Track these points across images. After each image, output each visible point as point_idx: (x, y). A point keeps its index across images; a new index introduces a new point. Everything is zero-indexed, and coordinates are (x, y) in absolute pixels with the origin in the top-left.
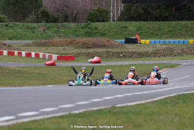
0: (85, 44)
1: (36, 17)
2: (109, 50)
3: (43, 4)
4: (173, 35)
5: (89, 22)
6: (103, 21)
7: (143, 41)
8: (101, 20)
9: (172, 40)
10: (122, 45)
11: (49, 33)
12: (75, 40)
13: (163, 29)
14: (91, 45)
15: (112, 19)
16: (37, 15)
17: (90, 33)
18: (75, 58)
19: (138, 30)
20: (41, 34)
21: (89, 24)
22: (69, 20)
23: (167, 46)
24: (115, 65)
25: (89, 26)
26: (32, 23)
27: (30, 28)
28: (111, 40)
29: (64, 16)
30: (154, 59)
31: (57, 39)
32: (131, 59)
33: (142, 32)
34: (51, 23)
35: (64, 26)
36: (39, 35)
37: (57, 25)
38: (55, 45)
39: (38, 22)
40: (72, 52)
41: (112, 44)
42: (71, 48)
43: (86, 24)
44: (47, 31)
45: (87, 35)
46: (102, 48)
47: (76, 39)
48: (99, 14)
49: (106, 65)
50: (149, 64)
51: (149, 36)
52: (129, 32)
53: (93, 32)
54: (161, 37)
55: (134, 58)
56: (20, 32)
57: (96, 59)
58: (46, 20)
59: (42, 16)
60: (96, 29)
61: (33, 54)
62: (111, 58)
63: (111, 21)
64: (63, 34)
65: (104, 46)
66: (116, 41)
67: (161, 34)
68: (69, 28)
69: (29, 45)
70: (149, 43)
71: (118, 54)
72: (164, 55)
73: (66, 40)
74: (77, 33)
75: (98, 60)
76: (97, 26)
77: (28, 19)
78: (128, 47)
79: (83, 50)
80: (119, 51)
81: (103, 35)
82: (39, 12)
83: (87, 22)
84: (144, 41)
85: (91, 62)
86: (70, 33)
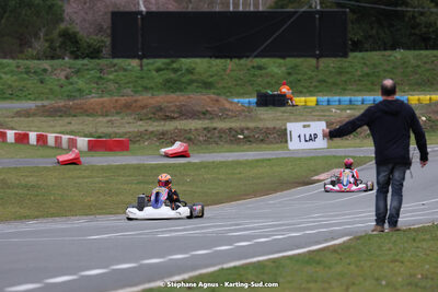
0: (161, 109)
1: (49, 47)
2: (214, 124)
3: (65, 15)
7: (299, 100)
9: (370, 98)
10: (250, 111)
11: (80, 82)
12: (136, 101)
13: (350, 70)
14: (173, 112)
16: (52, 41)
17: (176, 83)
18: (131, 146)
19: (289, 74)
20: (61, 87)
21: (173, 62)
23: (356, 113)
24: (221, 162)
25: (175, 65)
26: (39, 59)
27: (35, 72)
28: (222, 99)
31: (94, 100)
33: (299, 77)
34: (83, 58)
35: (115, 66)
36: (57, 88)
37: (98, 64)
38: (88, 112)
39: (52, 58)
40: (128, 129)
41: (224, 110)
42: (127, 119)
43: (167, 61)
44: (75, 79)
45: (171, 87)
46: (200, 119)
47: (140, 98)
49: (202, 163)
51: (316, 87)
52: (269, 79)
53: (184, 79)
54: (345, 89)
55: (272, 143)
56: (9, 82)
57: (178, 146)
58: (72, 53)
59: (63, 43)
60: (190, 71)
61: (33, 137)
62: (217, 144)
64: (112, 86)
65: (204, 114)
66: (236, 100)
67: (345, 82)
68: (125, 70)
69: (27, 114)
70: (313, 104)
73: (117, 101)
74: (146, 82)
75: (182, 149)
76: (194, 66)
77: (30, 50)
78: (262, 116)
79: (155, 124)
81: (207, 85)
82: (55, 33)
84: (303, 99)
85: (167, 156)
86: (129, 83)
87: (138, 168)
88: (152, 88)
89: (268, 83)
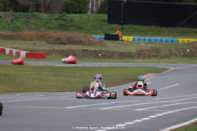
0: (59, 39)
1: (4, 5)
2: (86, 48)
4: (160, 32)
5: (64, 13)
6: (80, 12)
7: (125, 38)
8: (78, 11)
9: (159, 38)
10: (102, 42)
11: (18, 23)
12: (47, 34)
14: (65, 40)
15: (90, 10)
17: (64, 26)
18: (47, 56)
20: (9, 25)
21: (63, 16)
22: (41, 10)
23: (153, 46)
24: (92, 67)
25: (64, 18)
28: (88, 35)
29: (35, 4)
30: (137, 61)
31: (26, 32)
32: (111, 60)
34: (20, 12)
35: (35, 16)
36: (6, 26)
37: (27, 15)
38: (23, 38)
39: (5, 11)
40: (43, 48)
41: (89, 41)
42: (42, 43)
43: (60, 15)
44: (15, 22)
45: (62, 28)
46: (78, 45)
47: (49, 33)
48: (76, 4)
49: (83, 67)
50: (131, 68)
51: (132, 32)
53: (68, 25)
54: (146, 34)
57: (70, 58)
58: (14, 9)
60: (71, 21)
62: (88, 58)
63: (90, 13)
64: (33, 26)
65: (80, 42)
66: (94, 36)
67: (147, 30)
68: (40, 19)
70: (132, 40)
71: (96, 53)
72: (149, 57)
73: (37, 34)
74: (50, 25)
75: (73, 60)
76: (73, 18)
78: (108, 45)
79: (56, 46)
80: (97, 49)
81: (80, 28)
83: (61, 13)
84: (127, 37)
85: (65, 62)
86: (41, 25)
87: (52, 68)
88: (52, 28)
89: (109, 29)
